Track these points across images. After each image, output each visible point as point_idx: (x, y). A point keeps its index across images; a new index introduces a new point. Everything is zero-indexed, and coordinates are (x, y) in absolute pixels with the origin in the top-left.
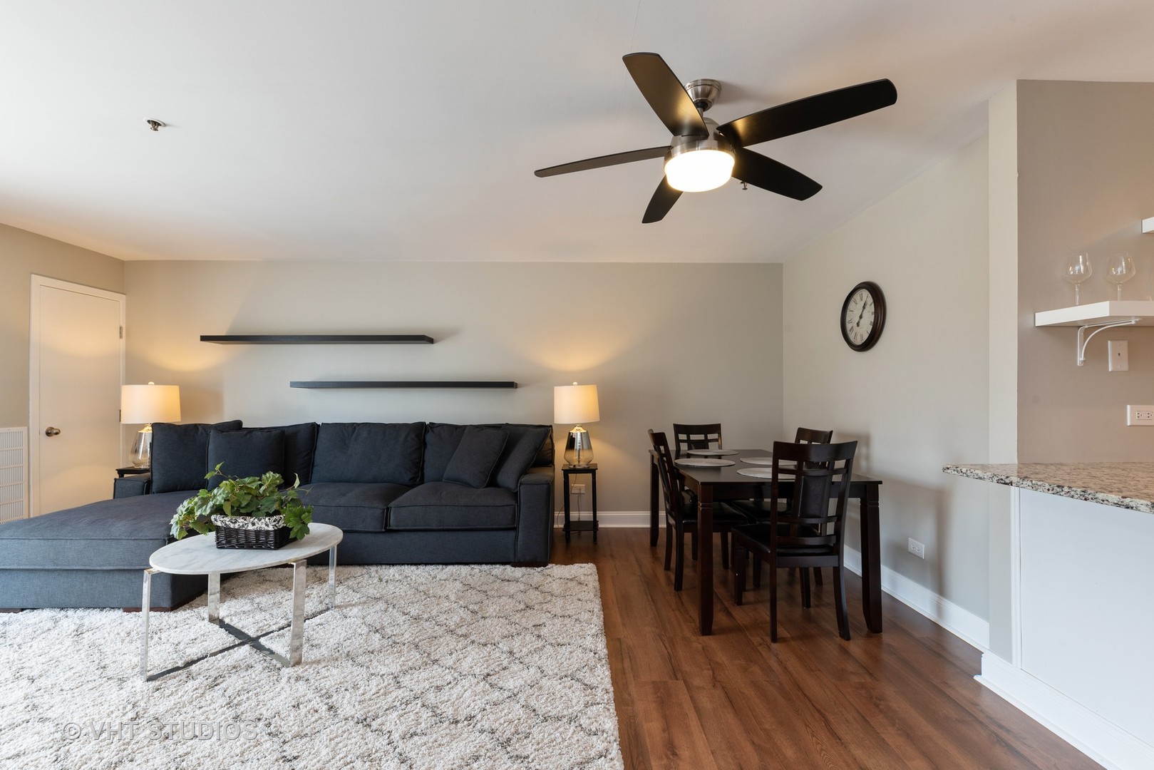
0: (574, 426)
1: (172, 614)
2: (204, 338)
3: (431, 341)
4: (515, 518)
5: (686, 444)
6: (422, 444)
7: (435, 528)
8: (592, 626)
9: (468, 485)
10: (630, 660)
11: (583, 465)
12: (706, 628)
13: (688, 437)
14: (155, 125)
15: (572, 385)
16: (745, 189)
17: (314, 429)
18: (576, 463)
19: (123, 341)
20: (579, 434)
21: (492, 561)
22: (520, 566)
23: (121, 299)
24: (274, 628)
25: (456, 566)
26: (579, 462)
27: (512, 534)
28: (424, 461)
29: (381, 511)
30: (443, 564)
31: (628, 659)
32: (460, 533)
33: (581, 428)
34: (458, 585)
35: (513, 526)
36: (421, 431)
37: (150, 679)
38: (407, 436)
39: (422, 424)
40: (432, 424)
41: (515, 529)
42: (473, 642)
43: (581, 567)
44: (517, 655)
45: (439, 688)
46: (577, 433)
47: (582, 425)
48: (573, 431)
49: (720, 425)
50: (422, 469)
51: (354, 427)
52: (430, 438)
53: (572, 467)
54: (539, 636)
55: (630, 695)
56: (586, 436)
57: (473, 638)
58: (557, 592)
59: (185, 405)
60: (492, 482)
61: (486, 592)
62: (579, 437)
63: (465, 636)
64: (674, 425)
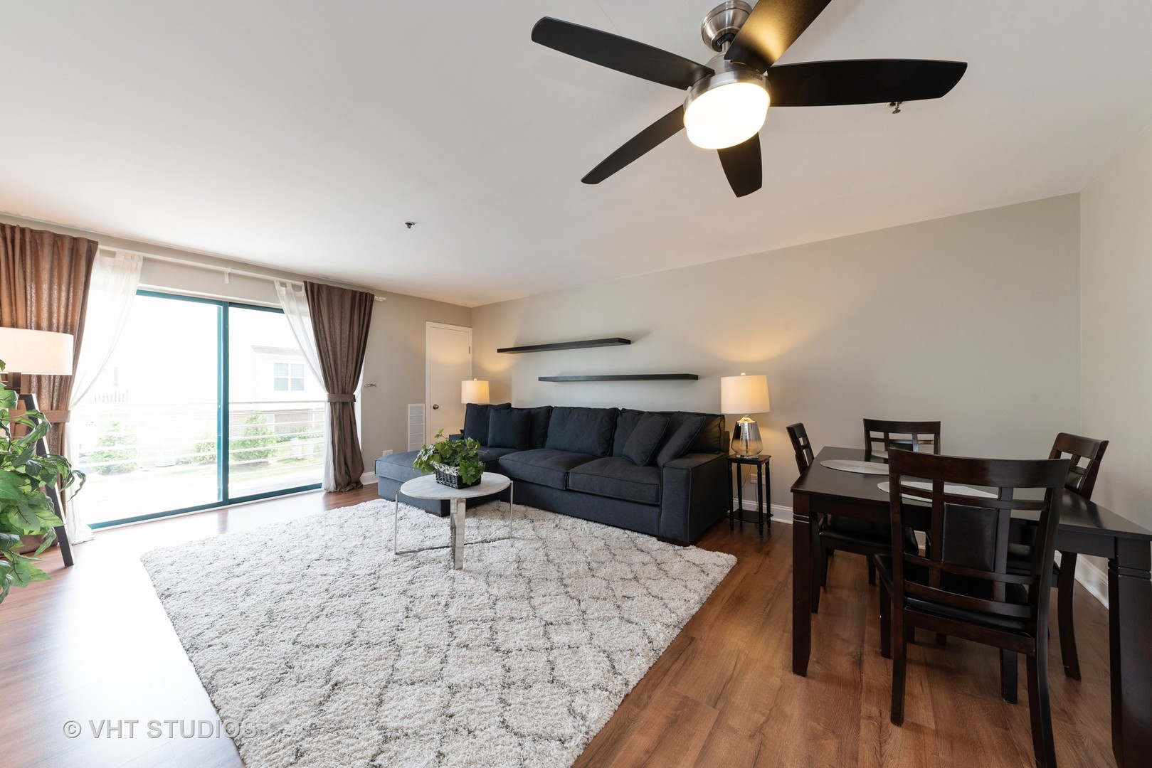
0: (740, 416)
1: (441, 519)
2: (499, 351)
3: (628, 342)
4: (658, 496)
5: (883, 443)
6: (613, 426)
7: (598, 493)
8: (673, 615)
9: (633, 463)
10: (683, 665)
11: (751, 455)
12: (800, 665)
13: (887, 436)
14: (409, 225)
15: (740, 375)
16: (897, 111)
17: (550, 410)
18: (744, 453)
19: (471, 355)
20: (746, 424)
21: (640, 530)
22: (663, 541)
23: (470, 330)
24: (473, 541)
25: (615, 528)
26: (747, 452)
27: (657, 510)
28: (614, 440)
29: (562, 474)
30: (606, 524)
31: (683, 662)
32: (617, 501)
33: (749, 419)
34: (602, 543)
35: (656, 503)
36: (614, 416)
37: (396, 554)
38: (603, 418)
39: (615, 410)
40: (623, 409)
41: (658, 506)
42: (567, 592)
43: (719, 556)
44: (586, 617)
45: (512, 619)
46: (745, 423)
47: (750, 416)
48: (740, 422)
49: (940, 422)
50: (613, 445)
51: (571, 409)
52: (620, 421)
53: (739, 456)
54: (618, 607)
55: (649, 697)
56: (754, 427)
57: (569, 589)
58: (672, 573)
59: (493, 392)
60: (652, 461)
61: (615, 555)
62: (746, 427)
63: (566, 586)
64: (864, 420)
